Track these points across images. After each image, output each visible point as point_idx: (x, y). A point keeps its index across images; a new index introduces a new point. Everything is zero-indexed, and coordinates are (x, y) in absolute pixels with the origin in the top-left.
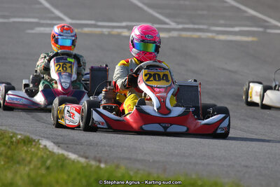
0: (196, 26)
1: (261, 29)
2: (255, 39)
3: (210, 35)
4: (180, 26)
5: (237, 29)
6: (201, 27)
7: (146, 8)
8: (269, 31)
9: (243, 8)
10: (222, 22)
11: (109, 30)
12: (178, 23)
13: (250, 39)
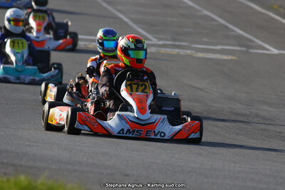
0: (177, 43)
1: (244, 49)
2: (234, 58)
3: (189, 52)
4: (161, 43)
5: (219, 47)
6: (183, 44)
7: (131, 23)
8: (251, 51)
9: (231, 27)
10: (205, 40)
11: (86, 43)
12: (160, 39)
13: (230, 57)
